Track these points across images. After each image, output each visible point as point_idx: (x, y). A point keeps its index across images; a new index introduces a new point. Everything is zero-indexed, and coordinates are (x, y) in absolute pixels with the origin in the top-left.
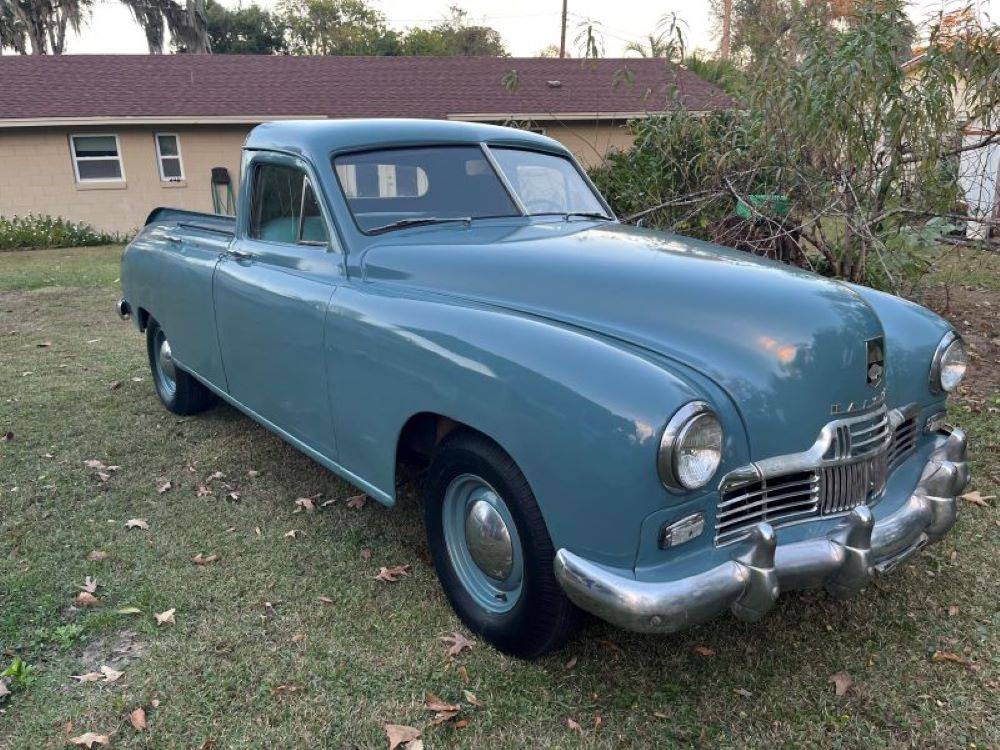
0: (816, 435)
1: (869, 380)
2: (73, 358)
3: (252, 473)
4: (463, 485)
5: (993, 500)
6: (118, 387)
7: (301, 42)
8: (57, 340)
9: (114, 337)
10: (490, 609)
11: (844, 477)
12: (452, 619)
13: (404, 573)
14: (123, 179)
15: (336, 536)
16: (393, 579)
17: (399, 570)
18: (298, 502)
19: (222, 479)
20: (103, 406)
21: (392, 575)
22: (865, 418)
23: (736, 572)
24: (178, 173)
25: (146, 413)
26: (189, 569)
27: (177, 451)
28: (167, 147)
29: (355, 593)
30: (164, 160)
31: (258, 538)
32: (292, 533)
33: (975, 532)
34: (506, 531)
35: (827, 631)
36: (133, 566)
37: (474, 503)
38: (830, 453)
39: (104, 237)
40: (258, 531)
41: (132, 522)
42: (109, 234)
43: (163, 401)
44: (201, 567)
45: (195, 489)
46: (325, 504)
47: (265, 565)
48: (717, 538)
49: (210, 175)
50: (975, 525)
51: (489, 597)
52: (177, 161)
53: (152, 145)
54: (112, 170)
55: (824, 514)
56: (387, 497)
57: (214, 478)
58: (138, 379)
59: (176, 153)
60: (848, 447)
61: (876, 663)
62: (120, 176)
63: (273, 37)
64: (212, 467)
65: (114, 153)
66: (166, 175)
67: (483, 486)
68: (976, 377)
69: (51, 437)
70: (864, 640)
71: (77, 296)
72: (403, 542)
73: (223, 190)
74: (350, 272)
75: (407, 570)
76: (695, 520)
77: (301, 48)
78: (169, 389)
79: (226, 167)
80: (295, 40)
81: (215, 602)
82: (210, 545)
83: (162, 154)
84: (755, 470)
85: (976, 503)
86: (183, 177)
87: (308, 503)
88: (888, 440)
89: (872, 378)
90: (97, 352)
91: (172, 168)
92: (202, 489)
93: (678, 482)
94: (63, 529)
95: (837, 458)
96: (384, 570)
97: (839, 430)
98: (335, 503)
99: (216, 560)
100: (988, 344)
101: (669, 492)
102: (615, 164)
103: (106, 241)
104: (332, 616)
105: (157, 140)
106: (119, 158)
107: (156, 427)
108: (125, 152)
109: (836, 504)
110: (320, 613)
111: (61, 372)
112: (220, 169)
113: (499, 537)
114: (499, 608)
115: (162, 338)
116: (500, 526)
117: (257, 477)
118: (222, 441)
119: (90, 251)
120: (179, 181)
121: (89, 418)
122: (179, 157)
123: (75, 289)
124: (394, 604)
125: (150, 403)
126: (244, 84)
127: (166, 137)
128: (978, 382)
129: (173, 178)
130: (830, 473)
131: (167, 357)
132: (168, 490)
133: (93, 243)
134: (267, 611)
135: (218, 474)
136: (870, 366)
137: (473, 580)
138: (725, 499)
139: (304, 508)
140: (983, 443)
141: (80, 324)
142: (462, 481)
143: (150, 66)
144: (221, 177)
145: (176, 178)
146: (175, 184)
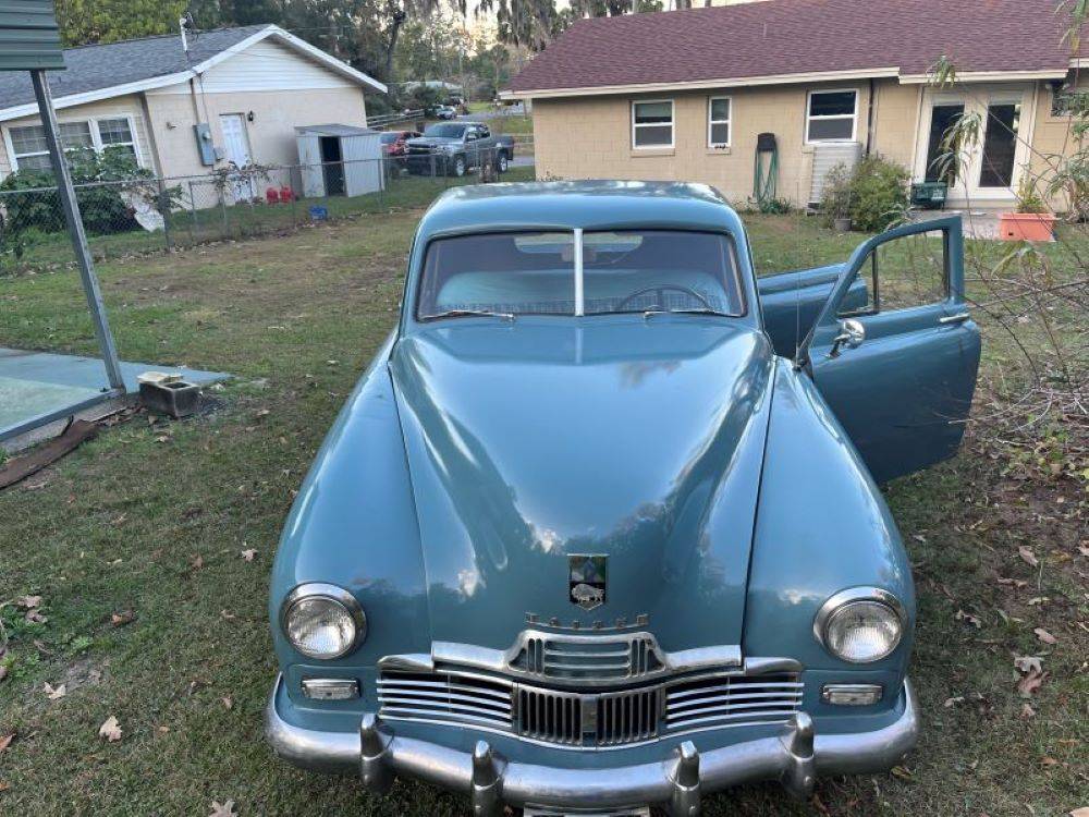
14: (673, 145)
24: (725, 140)
28: (719, 111)
30: (713, 126)
49: (755, 142)
52: (726, 126)
53: (704, 106)
54: (664, 137)
59: (727, 118)
62: (670, 142)
65: (669, 119)
66: (713, 141)
73: (767, 157)
79: (773, 132)
83: (713, 119)
86: (729, 144)
91: (720, 134)
105: (710, 107)
106: (673, 123)
108: (679, 117)
112: (766, 134)
120: (724, 148)
122: (729, 122)
127: (718, 101)
129: (719, 144)
144: (767, 143)
145: (722, 144)
146: (720, 151)
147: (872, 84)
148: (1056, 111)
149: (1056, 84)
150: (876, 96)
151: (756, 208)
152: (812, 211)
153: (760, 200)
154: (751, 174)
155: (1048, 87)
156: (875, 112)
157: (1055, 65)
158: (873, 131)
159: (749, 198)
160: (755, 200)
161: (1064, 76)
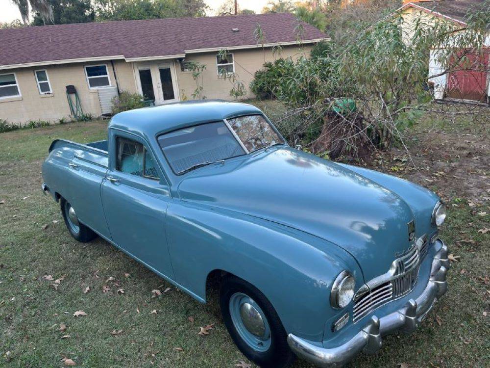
0: (390, 266)
1: (410, 240)
2: (18, 210)
3: (127, 275)
4: (237, 297)
5: (459, 258)
6: (46, 228)
7: (100, 6)
8: (7, 199)
9: (36, 194)
10: (256, 350)
11: (402, 281)
12: (238, 352)
13: (211, 328)
14: (20, 95)
15: (176, 310)
16: (207, 333)
17: (209, 327)
18: (154, 291)
19: (113, 281)
20: (43, 241)
21: (207, 331)
22: (409, 255)
23: (364, 335)
24: (49, 90)
25: (65, 243)
26: (111, 338)
27: (87, 265)
28: (41, 76)
29: (192, 343)
30: (40, 84)
31: (139, 315)
32: (155, 311)
33: (453, 276)
34: (260, 316)
35: (398, 339)
36: (83, 340)
37: (243, 304)
38: (396, 273)
39: (13, 126)
40: (138, 311)
41: (77, 313)
42: (17, 125)
43: (72, 235)
44: (116, 336)
45: (101, 288)
46: (166, 291)
47: (146, 332)
48: (353, 320)
49: (65, 89)
50: (453, 273)
51: (255, 344)
52: (47, 83)
53: (34, 76)
54: (14, 91)
55: (395, 298)
56: (203, 300)
57: (109, 281)
58: (55, 222)
59: (46, 80)
60: (403, 269)
61: (419, 353)
62: (18, 94)
63: (85, 4)
64: (106, 274)
65: (14, 83)
66: (42, 91)
67: (245, 296)
68: (446, 186)
69: (22, 264)
70: (413, 342)
71: (9, 167)
72: (207, 311)
73: (73, 96)
74: (173, 195)
75: (212, 327)
76: (346, 317)
77: (100, 9)
78: (76, 230)
79: (73, 85)
80: (97, 4)
81: (129, 357)
82: (117, 323)
83: (39, 81)
84: (366, 287)
85: (452, 260)
86: (51, 91)
87: (158, 292)
88: (418, 260)
89: (411, 238)
90: (29, 205)
91: (45, 88)
92: (105, 288)
93: (339, 306)
94: (44, 320)
95: (399, 275)
96: (202, 329)
97: (399, 263)
98: (171, 290)
99: (122, 332)
100: (449, 166)
101: (335, 310)
102: (269, 68)
103: (15, 128)
104: (184, 358)
105: (36, 75)
106: (17, 84)
107: (72, 252)
108: (20, 82)
109: (399, 292)
110: (178, 357)
111: (15, 220)
112: (70, 86)
113: (257, 317)
114: (262, 349)
115: (69, 206)
116: (257, 313)
117: (130, 277)
118: (108, 258)
119: (8, 134)
120: (49, 94)
121: (38, 250)
122: (48, 81)
123: (7, 162)
124: (210, 347)
125: (65, 236)
126: (78, 40)
127: (40, 72)
128: (447, 189)
129: (46, 92)
130: (396, 282)
131: (73, 214)
132: (88, 291)
133: (8, 130)
134: (154, 360)
135: (111, 278)
136: (410, 234)
137: (247, 336)
138: (357, 303)
139: (156, 294)
140: (452, 225)
141: (16, 186)
142: (236, 295)
143: (27, 34)
144: (71, 90)
145: (48, 92)
146: (48, 95)
147: (112, 62)
148: (183, 70)
149: (180, 59)
150: (115, 67)
151: (74, 120)
152: (105, 117)
153: (75, 116)
154: (67, 104)
155: (178, 61)
156: (116, 74)
157: (180, 53)
158: (118, 81)
159: (70, 116)
160: (73, 116)
161: (184, 56)
